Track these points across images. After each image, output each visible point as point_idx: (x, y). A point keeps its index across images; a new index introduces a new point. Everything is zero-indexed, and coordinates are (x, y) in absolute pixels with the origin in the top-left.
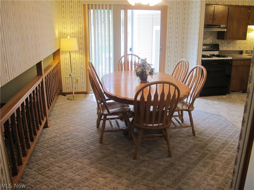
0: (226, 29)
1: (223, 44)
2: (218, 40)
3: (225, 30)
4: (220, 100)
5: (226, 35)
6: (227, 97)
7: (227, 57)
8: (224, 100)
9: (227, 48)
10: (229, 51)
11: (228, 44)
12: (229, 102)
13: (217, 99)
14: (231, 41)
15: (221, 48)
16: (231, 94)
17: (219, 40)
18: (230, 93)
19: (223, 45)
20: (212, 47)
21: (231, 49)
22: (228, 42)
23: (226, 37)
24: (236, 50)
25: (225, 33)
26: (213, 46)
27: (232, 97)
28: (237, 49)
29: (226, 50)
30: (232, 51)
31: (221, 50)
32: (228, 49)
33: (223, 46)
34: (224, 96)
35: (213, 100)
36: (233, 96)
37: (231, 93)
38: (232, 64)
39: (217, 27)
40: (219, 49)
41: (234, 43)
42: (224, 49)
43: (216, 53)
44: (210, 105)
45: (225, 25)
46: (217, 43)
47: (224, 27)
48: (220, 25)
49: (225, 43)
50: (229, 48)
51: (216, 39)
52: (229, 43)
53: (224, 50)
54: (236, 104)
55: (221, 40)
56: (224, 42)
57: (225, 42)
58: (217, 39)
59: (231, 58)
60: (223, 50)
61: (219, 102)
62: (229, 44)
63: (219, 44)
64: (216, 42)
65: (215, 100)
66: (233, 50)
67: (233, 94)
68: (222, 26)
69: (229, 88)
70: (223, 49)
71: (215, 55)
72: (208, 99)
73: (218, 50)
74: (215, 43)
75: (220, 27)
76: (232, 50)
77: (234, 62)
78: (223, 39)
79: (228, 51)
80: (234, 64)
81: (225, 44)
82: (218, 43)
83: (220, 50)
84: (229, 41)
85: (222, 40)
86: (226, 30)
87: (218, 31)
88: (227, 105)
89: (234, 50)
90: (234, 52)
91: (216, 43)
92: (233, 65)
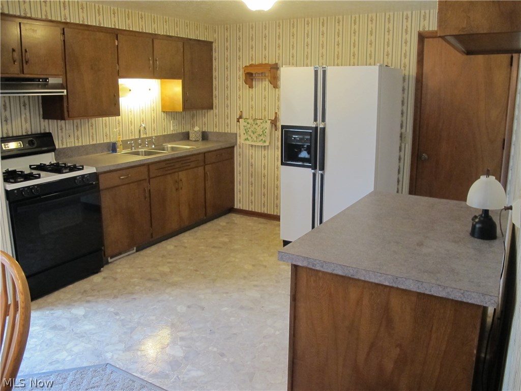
0: (63, 88)
1: (64, 130)
2: (46, 121)
3: (63, 92)
4: (88, 298)
5: (68, 107)
6: (104, 278)
7: (82, 169)
8: (98, 291)
9: (76, 141)
10: (82, 146)
11: (77, 130)
12: (116, 297)
13: (79, 296)
14: (82, 120)
15: (60, 142)
16: (111, 262)
17: (50, 121)
18: (107, 263)
19: (64, 134)
20: (33, 144)
21: (86, 141)
22: (75, 124)
23: (68, 111)
24: (98, 142)
25: (65, 100)
26: (35, 141)
27: (117, 273)
28: (101, 139)
29: (73, 145)
30: (90, 145)
31: (61, 147)
32: (78, 142)
33: (64, 137)
34: (96, 279)
35: (70, 304)
36: (119, 270)
37: (110, 260)
38: (97, 185)
39: (39, 84)
40: (54, 145)
41: (92, 126)
42: (68, 144)
43: (48, 159)
44: (63, 329)
45: (61, 79)
46: (45, 129)
47: (59, 84)
48: (45, 80)
49: (67, 129)
50: (80, 140)
51: (42, 120)
52: (77, 126)
53: (68, 146)
54: (135, 296)
55: (55, 121)
56: (63, 126)
57: (67, 125)
58: (44, 118)
59: (93, 170)
60: (65, 146)
61: (88, 305)
62: (80, 129)
63: (51, 132)
64: (43, 128)
65: (75, 301)
66: (91, 143)
67: (118, 262)
68: (51, 81)
69: (103, 252)
70: (65, 143)
71: (45, 165)
72: (53, 305)
73: (54, 150)
74: (39, 132)
75: (45, 85)
76: (88, 144)
77: (101, 178)
78: (62, 118)
79: (78, 147)
80: (103, 183)
81: (67, 132)
82: (47, 131)
83: (57, 147)
84: (77, 121)
85: (59, 121)
86: (65, 93)
87: (42, 96)
88: (112, 310)
89: (94, 142)
90: (96, 148)
91: (43, 132)
92: (102, 187)
